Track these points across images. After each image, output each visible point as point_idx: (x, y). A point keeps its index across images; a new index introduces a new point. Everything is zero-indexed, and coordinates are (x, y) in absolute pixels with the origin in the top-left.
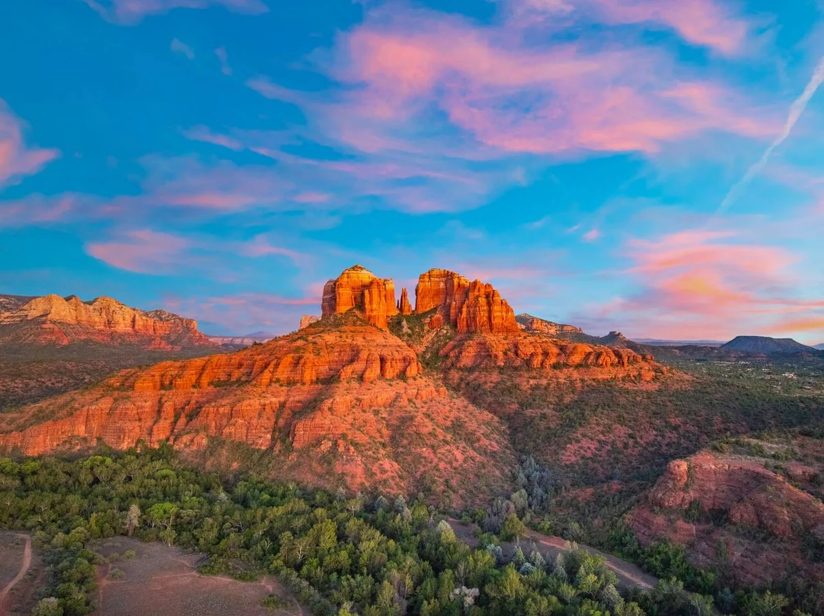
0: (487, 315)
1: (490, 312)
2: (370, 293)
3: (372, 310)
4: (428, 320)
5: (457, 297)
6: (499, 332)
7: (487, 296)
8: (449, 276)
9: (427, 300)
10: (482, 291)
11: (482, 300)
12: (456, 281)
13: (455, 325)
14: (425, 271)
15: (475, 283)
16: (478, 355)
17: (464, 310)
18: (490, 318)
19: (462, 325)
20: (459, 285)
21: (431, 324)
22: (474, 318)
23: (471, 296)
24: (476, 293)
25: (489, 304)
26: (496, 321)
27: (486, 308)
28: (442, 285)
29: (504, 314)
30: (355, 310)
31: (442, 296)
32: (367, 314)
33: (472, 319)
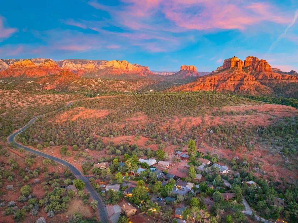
0: (264, 67)
1: (265, 67)
2: (239, 63)
3: (240, 67)
4: (248, 69)
5: (256, 63)
6: (267, 71)
7: (265, 63)
8: (254, 58)
9: (248, 64)
10: (263, 62)
11: (263, 64)
12: (256, 59)
13: (256, 70)
14: (248, 57)
15: (262, 60)
16: (263, 76)
17: (258, 66)
18: (265, 68)
19: (258, 70)
20: (257, 60)
21: (249, 69)
22: (261, 68)
23: (260, 63)
24: (262, 62)
25: (265, 65)
26: (267, 69)
27: (264, 66)
28: (252, 60)
29: (269, 67)
30: (235, 67)
31: (252, 63)
32: (239, 68)
33: (260, 68)
